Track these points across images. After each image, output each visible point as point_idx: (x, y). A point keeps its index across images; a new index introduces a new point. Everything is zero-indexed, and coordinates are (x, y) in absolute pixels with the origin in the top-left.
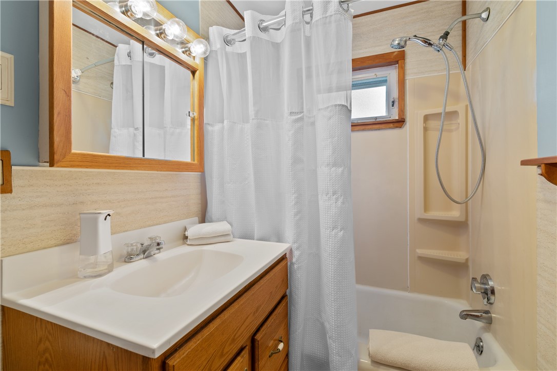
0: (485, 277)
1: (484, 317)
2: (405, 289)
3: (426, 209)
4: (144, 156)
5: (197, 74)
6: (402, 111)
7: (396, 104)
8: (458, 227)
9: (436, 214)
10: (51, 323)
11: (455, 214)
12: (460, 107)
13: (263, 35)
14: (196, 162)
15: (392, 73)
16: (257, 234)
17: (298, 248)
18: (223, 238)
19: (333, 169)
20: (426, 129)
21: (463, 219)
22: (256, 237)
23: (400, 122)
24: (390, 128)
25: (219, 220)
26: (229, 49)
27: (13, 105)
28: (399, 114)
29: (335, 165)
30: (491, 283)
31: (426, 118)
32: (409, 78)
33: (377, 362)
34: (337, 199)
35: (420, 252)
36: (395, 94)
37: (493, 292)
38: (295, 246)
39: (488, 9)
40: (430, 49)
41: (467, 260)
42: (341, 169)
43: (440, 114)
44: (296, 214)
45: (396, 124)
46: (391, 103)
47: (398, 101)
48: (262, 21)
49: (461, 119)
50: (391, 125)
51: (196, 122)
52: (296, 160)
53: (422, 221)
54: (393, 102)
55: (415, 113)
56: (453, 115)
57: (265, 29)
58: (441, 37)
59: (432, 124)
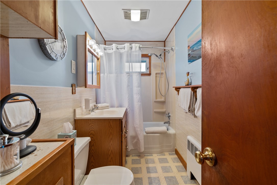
0: (169, 113)
1: (168, 123)
2: (151, 121)
3: (156, 99)
4: (92, 84)
5: (99, 60)
6: (150, 71)
7: (149, 69)
8: (163, 103)
9: (159, 100)
10: (94, 119)
11: (163, 99)
12: (164, 72)
13: (118, 50)
14: (99, 86)
15: (147, 60)
16: (116, 105)
17: (129, 108)
18: (107, 107)
19: (138, 88)
20: (156, 77)
21: (164, 101)
22: (116, 107)
23: (150, 74)
24: (147, 76)
25: (103, 103)
26: (105, 51)
27: (75, 73)
28: (149, 72)
29: (138, 87)
30: (170, 114)
31: (156, 74)
32: (152, 62)
33: (147, 133)
34: (139, 95)
35: (155, 110)
36: (148, 66)
37: (170, 116)
38: (128, 107)
39: (169, 51)
40: (157, 57)
41: (165, 111)
42: (139, 88)
43: (160, 73)
44: (128, 100)
45: (149, 75)
46: (147, 68)
47: (149, 68)
48: (117, 46)
49: (164, 75)
50: (147, 75)
51: (99, 74)
52: (128, 86)
53: (155, 102)
54: (148, 68)
55: (153, 72)
56: (162, 73)
57: (118, 49)
58: (160, 55)
59: (158, 75)
